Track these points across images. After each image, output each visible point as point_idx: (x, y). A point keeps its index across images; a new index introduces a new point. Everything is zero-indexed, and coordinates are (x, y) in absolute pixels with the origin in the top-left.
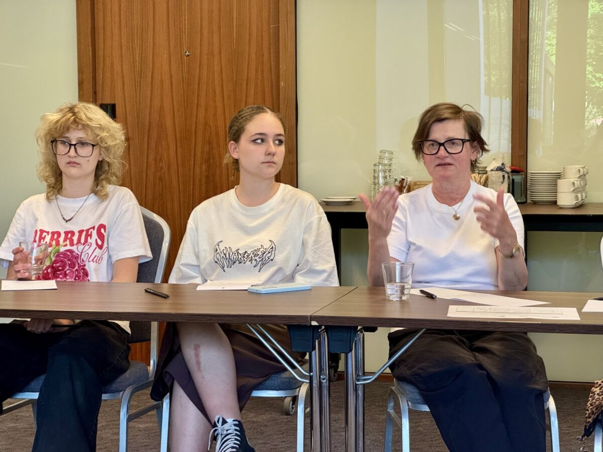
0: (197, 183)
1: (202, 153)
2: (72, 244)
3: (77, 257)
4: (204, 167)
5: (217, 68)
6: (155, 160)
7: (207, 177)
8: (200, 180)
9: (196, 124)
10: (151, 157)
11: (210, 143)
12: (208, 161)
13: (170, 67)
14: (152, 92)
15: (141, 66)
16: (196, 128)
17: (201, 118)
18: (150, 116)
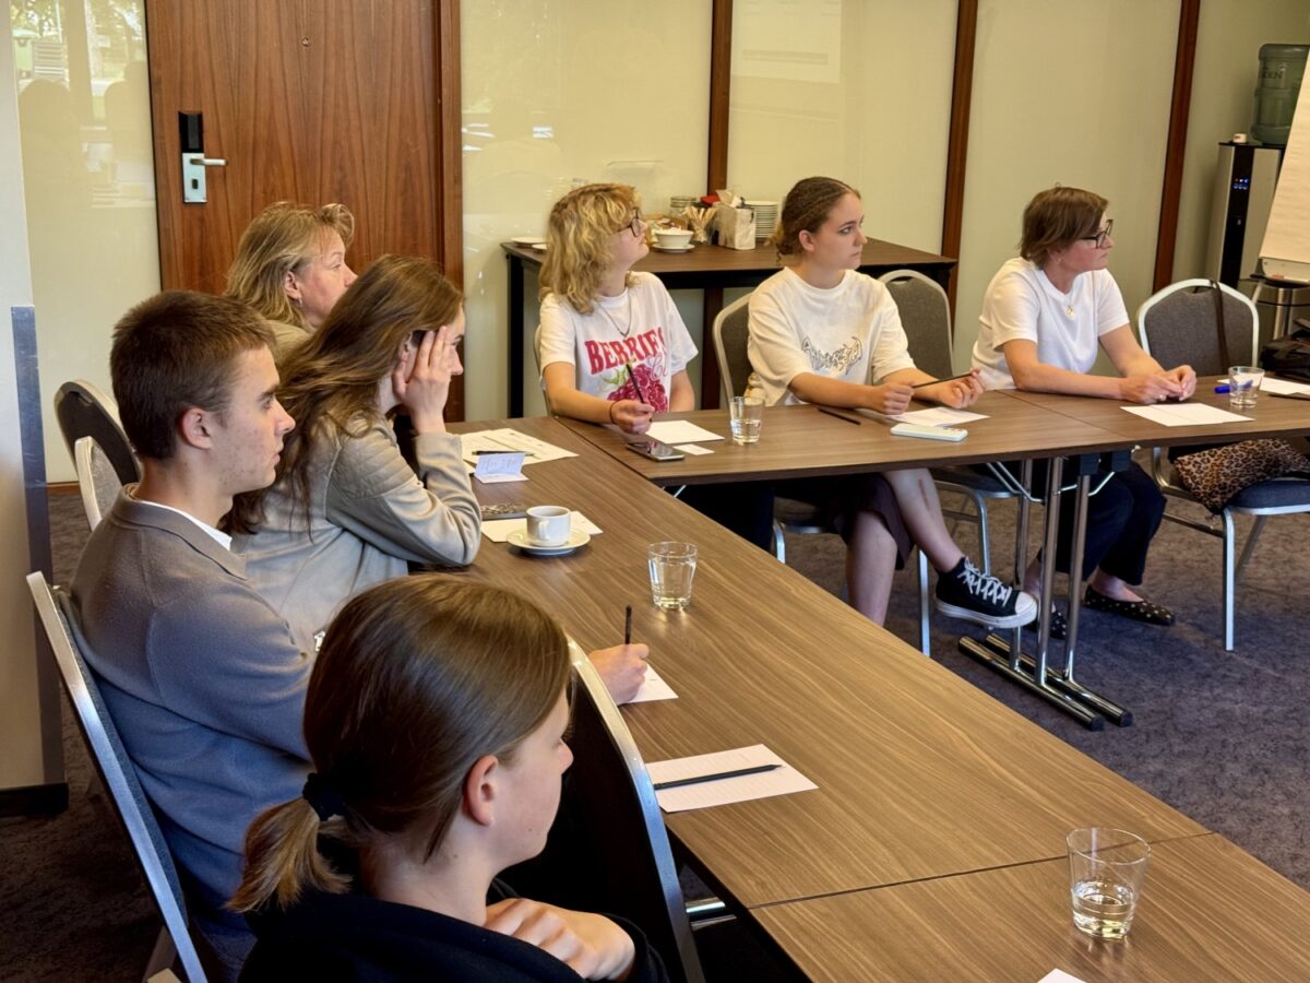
2: (641, 357)
3: (648, 373)
5: (348, 65)
12: (339, 192)
13: (282, 60)
14: (256, 95)
15: (239, 57)
16: (322, 148)
17: (329, 134)
18: (255, 130)
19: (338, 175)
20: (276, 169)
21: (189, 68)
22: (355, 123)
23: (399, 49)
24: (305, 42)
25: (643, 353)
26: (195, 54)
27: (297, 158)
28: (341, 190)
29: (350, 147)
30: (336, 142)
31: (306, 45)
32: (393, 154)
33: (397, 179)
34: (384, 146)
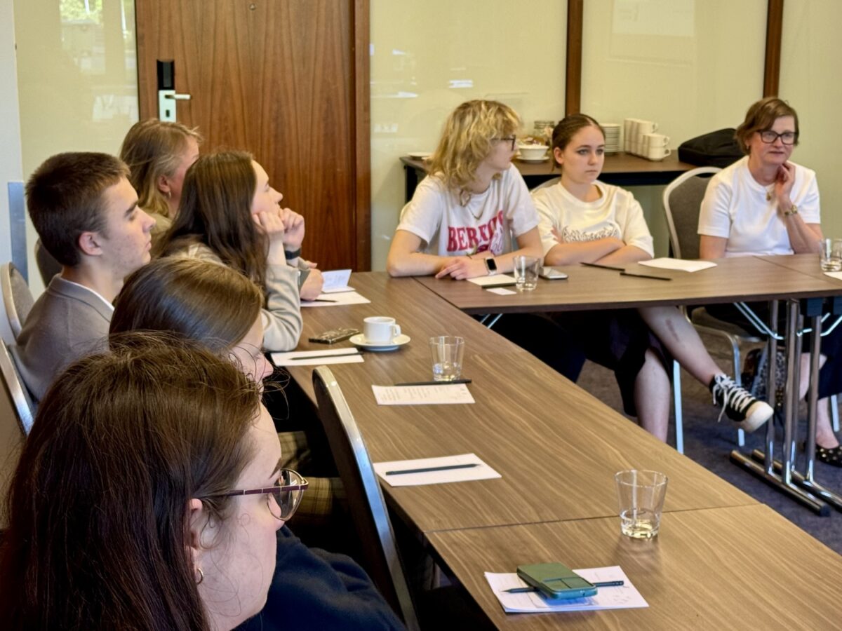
0: (265, 142)
1: (271, 110)
4: (273, 126)
5: (284, 23)
6: (220, 119)
7: (276, 136)
8: (269, 140)
9: (263, 81)
10: (215, 117)
11: (278, 101)
12: (276, 119)
13: (234, 20)
14: (215, 46)
15: (202, 19)
16: (263, 86)
18: (213, 72)
19: (275, 107)
20: (229, 102)
21: (165, 28)
22: (288, 66)
23: (323, 10)
26: (170, 17)
27: (244, 94)
29: (285, 84)
31: (253, 9)
32: (318, 90)
33: (320, 109)
34: (311, 84)
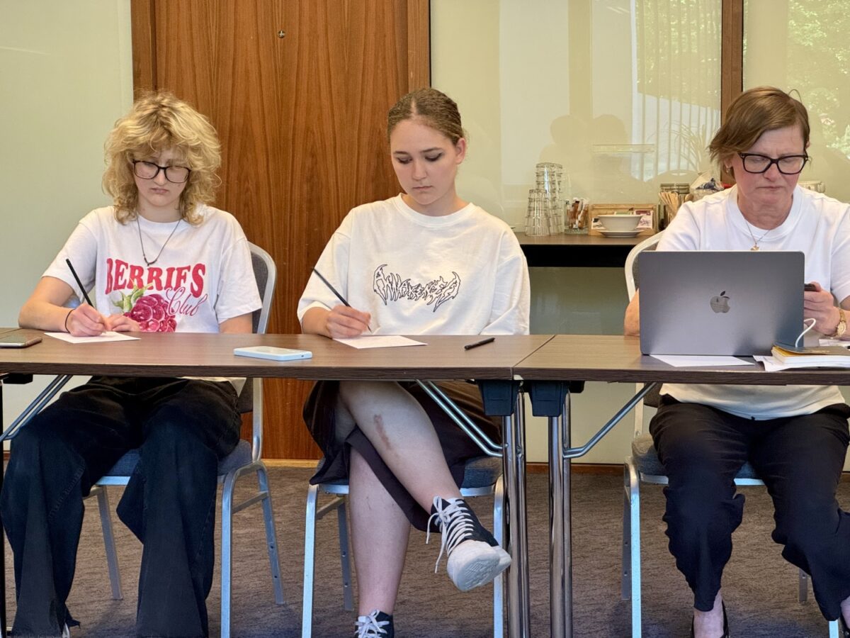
0: (296, 210)
1: (303, 169)
2: (159, 288)
3: (165, 306)
4: (305, 187)
5: (322, 55)
6: (239, 179)
7: (310, 201)
8: (301, 207)
9: (294, 129)
10: (233, 174)
11: (313, 155)
12: (310, 179)
13: (258, 52)
14: (233, 85)
15: (219, 51)
16: (294, 135)
17: (301, 119)
18: (231, 120)
19: (309, 163)
20: (250, 156)
21: (173, 62)
22: (326, 111)
23: (372, 37)
24: (281, 34)
25: (164, 284)
26: (179, 49)
27: (269, 144)
28: (312, 177)
29: (322, 134)
30: (308, 129)
31: (283, 37)
32: (365, 140)
33: (369, 164)
34: (356, 132)
